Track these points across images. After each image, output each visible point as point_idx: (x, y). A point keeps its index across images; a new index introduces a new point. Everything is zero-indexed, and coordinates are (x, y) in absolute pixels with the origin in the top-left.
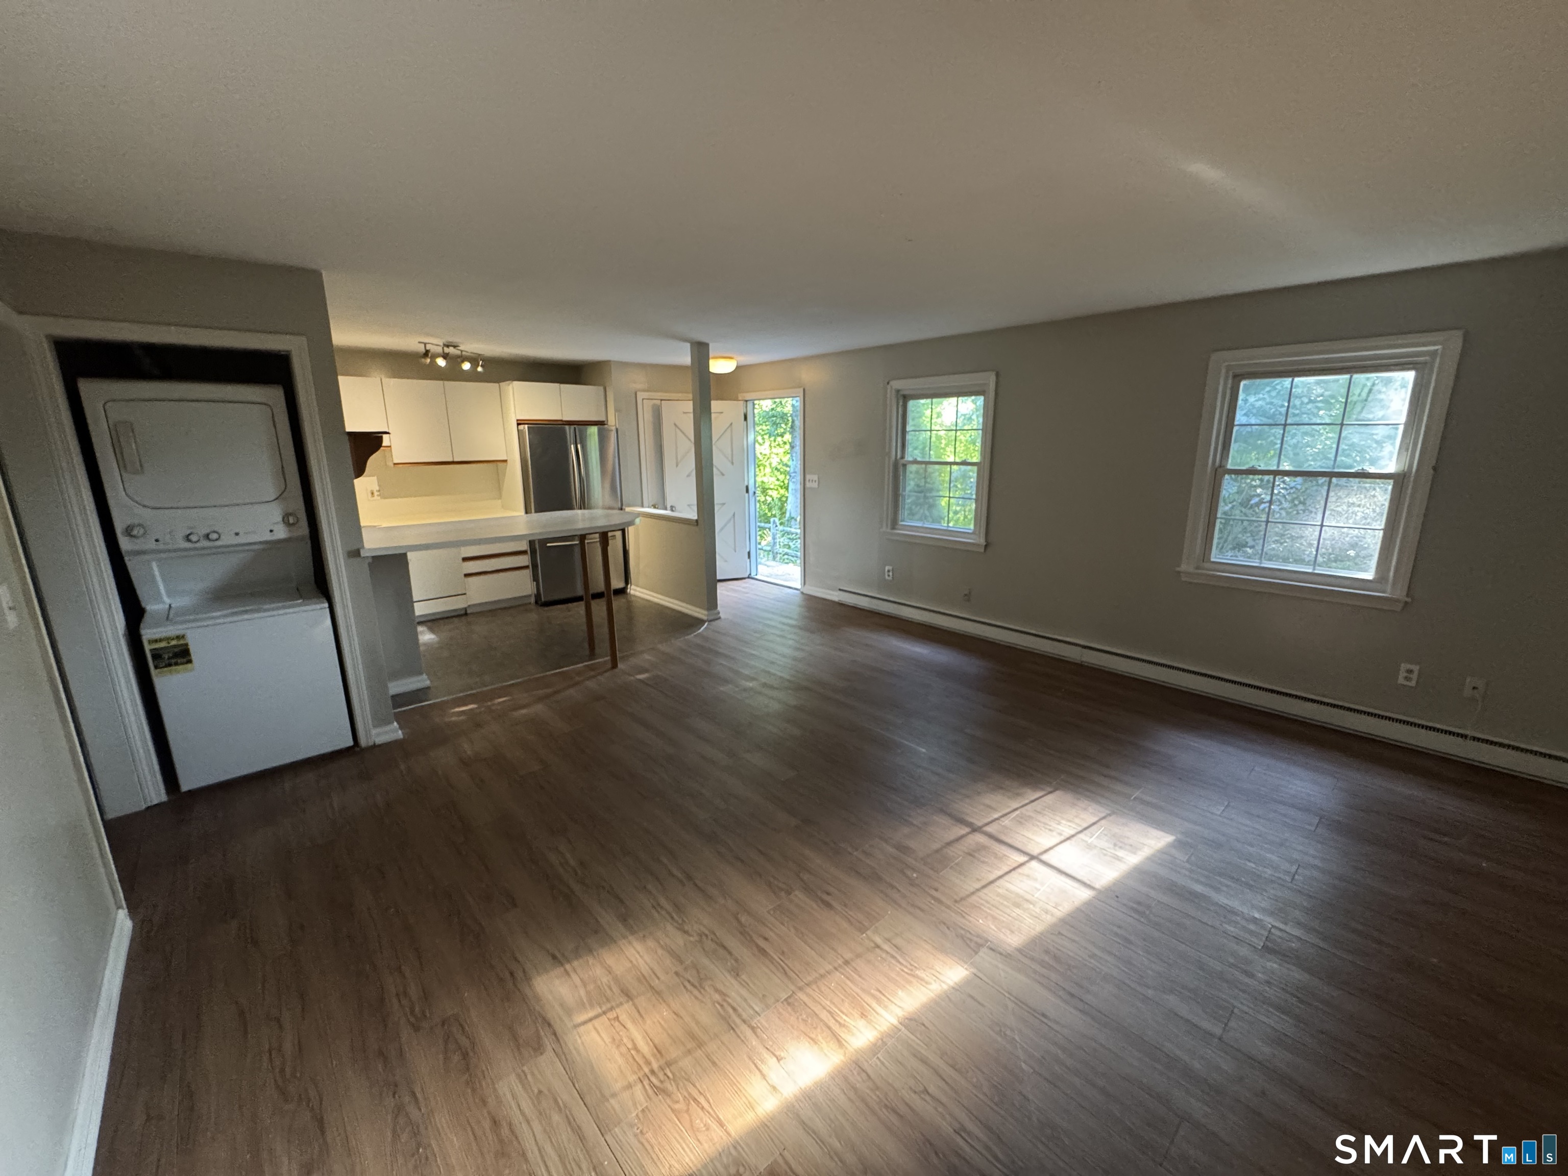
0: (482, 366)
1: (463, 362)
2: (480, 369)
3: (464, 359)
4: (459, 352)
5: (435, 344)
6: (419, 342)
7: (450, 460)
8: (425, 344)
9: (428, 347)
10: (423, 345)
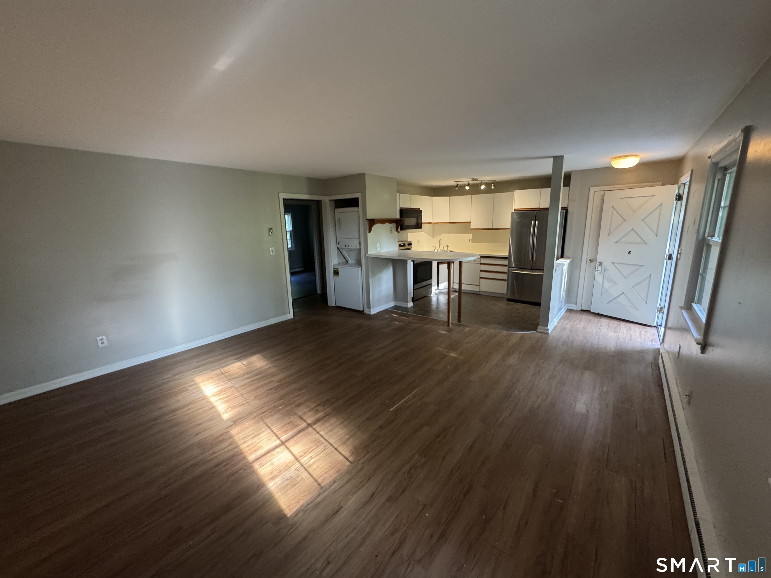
0: (493, 186)
1: (481, 185)
2: (493, 187)
3: (481, 184)
4: (481, 182)
5: (463, 181)
6: (454, 182)
7: (491, 228)
8: (457, 182)
9: (458, 183)
10: (456, 182)
